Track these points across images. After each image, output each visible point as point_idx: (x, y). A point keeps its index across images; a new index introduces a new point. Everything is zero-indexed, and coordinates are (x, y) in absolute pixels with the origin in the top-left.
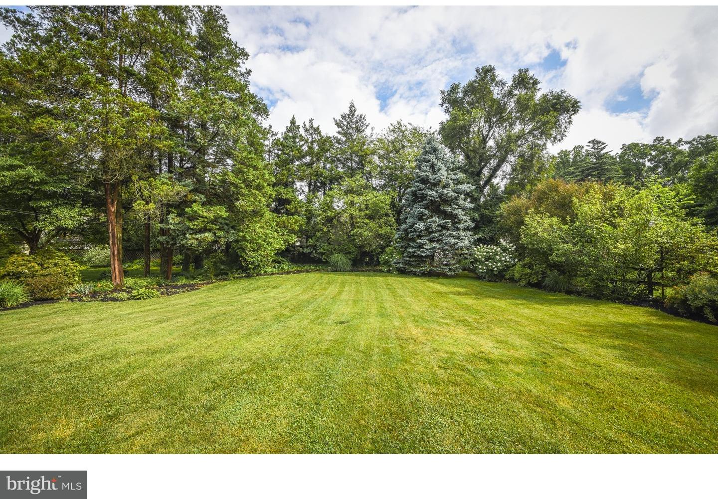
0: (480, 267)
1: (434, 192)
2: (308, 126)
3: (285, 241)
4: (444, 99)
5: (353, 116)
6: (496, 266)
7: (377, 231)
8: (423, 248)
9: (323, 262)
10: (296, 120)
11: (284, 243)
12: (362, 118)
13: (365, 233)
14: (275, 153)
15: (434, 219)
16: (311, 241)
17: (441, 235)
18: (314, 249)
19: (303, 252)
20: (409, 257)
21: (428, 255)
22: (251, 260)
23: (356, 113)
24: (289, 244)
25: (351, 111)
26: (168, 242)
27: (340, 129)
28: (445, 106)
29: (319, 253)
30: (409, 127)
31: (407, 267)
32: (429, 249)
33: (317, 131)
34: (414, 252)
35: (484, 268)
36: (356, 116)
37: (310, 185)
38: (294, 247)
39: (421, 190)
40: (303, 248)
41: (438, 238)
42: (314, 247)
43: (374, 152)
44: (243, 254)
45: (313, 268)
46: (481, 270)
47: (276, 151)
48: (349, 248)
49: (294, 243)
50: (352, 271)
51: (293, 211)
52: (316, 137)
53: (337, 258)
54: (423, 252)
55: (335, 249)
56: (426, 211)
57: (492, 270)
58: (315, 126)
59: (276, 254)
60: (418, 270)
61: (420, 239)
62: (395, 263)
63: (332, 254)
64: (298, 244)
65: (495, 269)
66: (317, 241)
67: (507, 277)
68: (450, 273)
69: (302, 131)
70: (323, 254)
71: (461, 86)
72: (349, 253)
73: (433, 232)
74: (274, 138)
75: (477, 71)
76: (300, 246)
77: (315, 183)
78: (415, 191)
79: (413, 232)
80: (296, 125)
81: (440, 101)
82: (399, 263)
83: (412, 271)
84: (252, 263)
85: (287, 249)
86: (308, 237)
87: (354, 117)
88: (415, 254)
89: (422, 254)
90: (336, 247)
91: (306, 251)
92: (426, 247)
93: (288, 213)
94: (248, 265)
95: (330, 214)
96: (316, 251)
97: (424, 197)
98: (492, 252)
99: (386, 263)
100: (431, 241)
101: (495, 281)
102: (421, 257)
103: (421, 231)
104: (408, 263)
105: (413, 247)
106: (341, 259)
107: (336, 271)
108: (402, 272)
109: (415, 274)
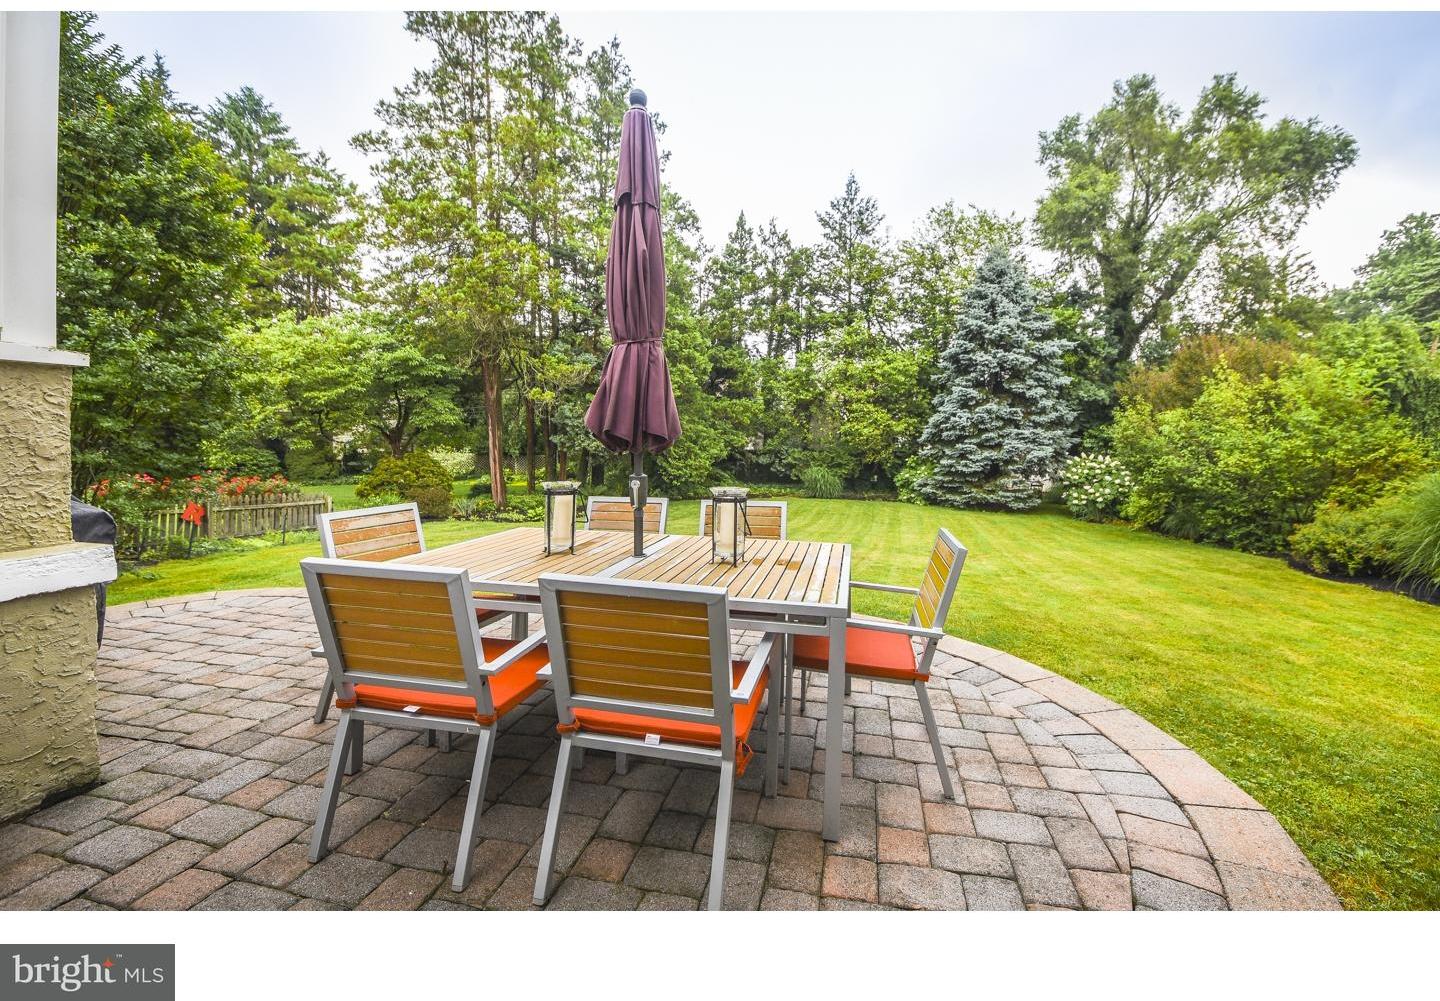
0: (1075, 495)
1: (990, 358)
2: (767, 233)
3: (728, 444)
4: (1046, 152)
5: (852, 201)
6: (1102, 494)
7: (888, 426)
8: (967, 459)
9: (792, 482)
10: (747, 218)
11: (726, 447)
12: (869, 206)
13: (866, 431)
14: (710, 284)
15: (988, 406)
16: (773, 443)
17: (1002, 436)
18: (776, 457)
19: (757, 463)
20: (944, 475)
21: (975, 472)
22: (677, 473)
23: (859, 196)
24: (734, 448)
25: (849, 192)
26: (563, 444)
27: (828, 230)
28: (1048, 162)
29: (786, 465)
30: (970, 213)
31: (940, 493)
32: (977, 461)
33: (784, 240)
34: (951, 466)
35: (1083, 497)
36: (858, 201)
37: (771, 338)
38: (743, 454)
39: (966, 352)
40: (758, 456)
41: (997, 441)
42: (776, 453)
43: (891, 273)
44: (664, 464)
45: (775, 490)
46: (1076, 502)
47: (712, 280)
48: (839, 456)
49: (743, 446)
50: (844, 498)
51: (741, 390)
52: (783, 251)
53: (815, 472)
54: (966, 465)
55: (814, 459)
56: (974, 392)
57: (1094, 502)
58: (780, 230)
59: (713, 465)
60: (958, 498)
61: (962, 443)
62: (920, 485)
63: (808, 466)
64: (750, 447)
65: (1100, 499)
66: (782, 443)
67: (1122, 514)
68: (1015, 505)
69: (757, 240)
70: (790, 466)
71: (1084, 120)
72: (839, 465)
73: (986, 430)
74: (708, 255)
75: (1117, 89)
76: (753, 452)
77: (780, 335)
78: (957, 354)
79: (950, 430)
80: (747, 227)
81: (1038, 155)
82: (926, 485)
83: (947, 500)
84: (677, 478)
85: (731, 458)
86: (767, 436)
87: (855, 203)
88: (953, 470)
89: (965, 469)
90: (816, 454)
91: (763, 460)
92: (972, 457)
93: (731, 394)
94: (672, 480)
95: (805, 396)
96: (781, 460)
97: (972, 364)
98: (1100, 468)
99: (907, 484)
100: (981, 446)
101: (1100, 522)
102: (963, 474)
103: (963, 428)
104: (941, 486)
105: (950, 457)
106: (823, 476)
107: (814, 497)
108: (932, 501)
109: (953, 505)
